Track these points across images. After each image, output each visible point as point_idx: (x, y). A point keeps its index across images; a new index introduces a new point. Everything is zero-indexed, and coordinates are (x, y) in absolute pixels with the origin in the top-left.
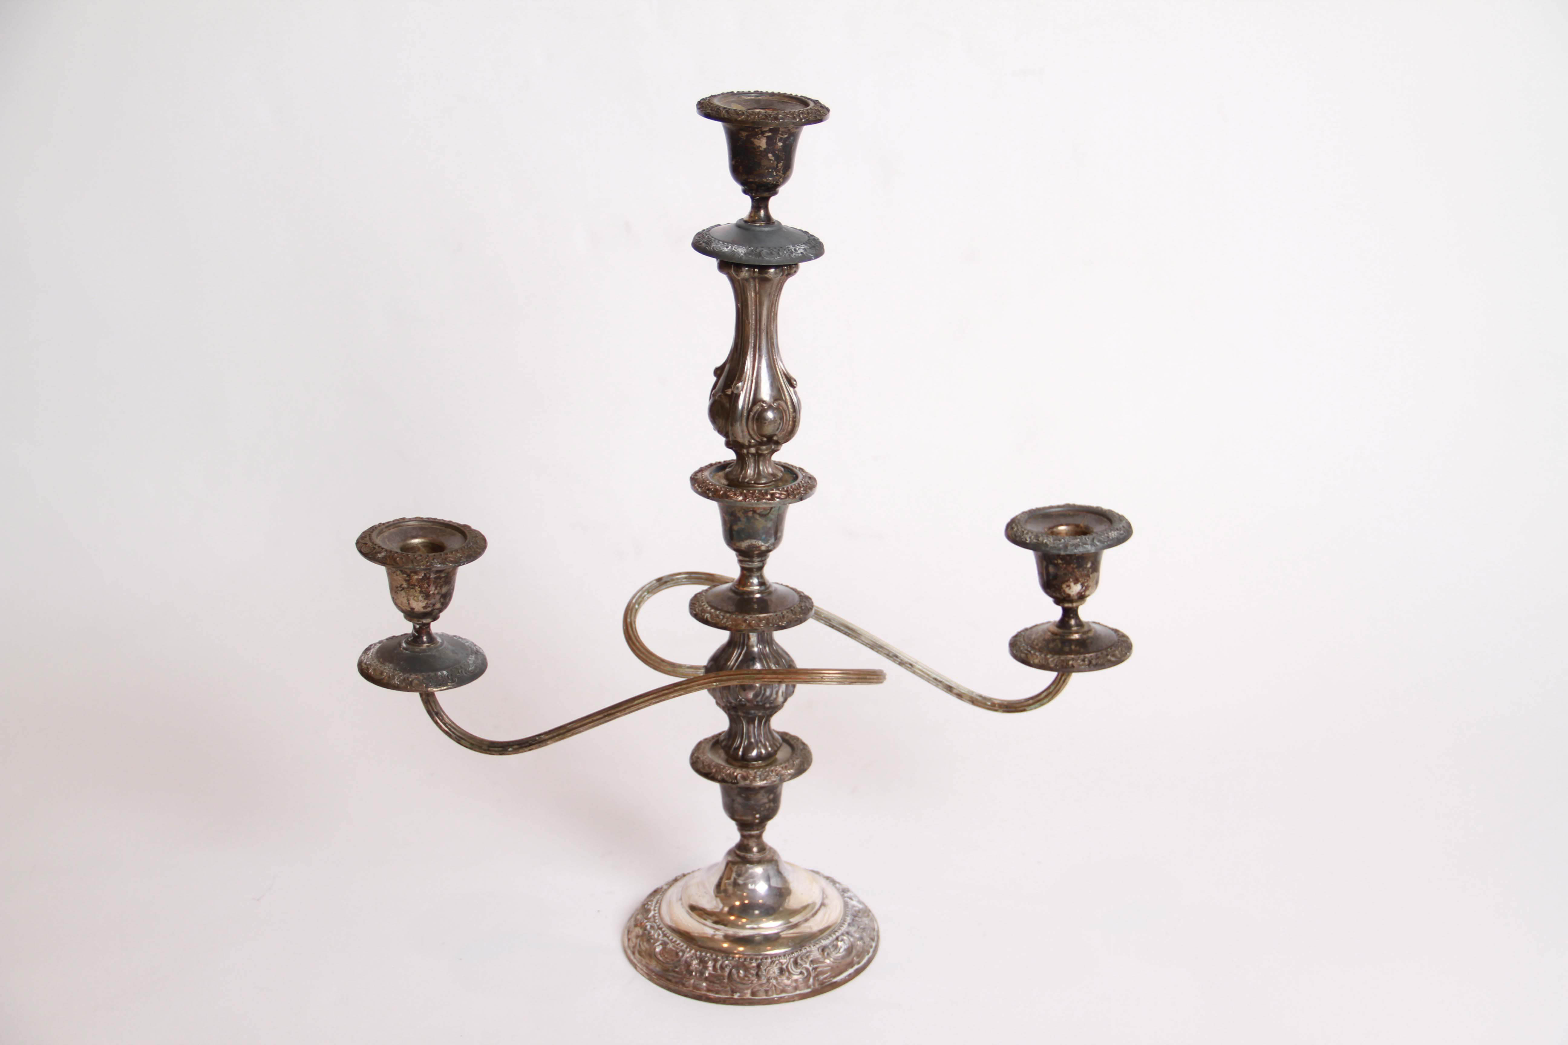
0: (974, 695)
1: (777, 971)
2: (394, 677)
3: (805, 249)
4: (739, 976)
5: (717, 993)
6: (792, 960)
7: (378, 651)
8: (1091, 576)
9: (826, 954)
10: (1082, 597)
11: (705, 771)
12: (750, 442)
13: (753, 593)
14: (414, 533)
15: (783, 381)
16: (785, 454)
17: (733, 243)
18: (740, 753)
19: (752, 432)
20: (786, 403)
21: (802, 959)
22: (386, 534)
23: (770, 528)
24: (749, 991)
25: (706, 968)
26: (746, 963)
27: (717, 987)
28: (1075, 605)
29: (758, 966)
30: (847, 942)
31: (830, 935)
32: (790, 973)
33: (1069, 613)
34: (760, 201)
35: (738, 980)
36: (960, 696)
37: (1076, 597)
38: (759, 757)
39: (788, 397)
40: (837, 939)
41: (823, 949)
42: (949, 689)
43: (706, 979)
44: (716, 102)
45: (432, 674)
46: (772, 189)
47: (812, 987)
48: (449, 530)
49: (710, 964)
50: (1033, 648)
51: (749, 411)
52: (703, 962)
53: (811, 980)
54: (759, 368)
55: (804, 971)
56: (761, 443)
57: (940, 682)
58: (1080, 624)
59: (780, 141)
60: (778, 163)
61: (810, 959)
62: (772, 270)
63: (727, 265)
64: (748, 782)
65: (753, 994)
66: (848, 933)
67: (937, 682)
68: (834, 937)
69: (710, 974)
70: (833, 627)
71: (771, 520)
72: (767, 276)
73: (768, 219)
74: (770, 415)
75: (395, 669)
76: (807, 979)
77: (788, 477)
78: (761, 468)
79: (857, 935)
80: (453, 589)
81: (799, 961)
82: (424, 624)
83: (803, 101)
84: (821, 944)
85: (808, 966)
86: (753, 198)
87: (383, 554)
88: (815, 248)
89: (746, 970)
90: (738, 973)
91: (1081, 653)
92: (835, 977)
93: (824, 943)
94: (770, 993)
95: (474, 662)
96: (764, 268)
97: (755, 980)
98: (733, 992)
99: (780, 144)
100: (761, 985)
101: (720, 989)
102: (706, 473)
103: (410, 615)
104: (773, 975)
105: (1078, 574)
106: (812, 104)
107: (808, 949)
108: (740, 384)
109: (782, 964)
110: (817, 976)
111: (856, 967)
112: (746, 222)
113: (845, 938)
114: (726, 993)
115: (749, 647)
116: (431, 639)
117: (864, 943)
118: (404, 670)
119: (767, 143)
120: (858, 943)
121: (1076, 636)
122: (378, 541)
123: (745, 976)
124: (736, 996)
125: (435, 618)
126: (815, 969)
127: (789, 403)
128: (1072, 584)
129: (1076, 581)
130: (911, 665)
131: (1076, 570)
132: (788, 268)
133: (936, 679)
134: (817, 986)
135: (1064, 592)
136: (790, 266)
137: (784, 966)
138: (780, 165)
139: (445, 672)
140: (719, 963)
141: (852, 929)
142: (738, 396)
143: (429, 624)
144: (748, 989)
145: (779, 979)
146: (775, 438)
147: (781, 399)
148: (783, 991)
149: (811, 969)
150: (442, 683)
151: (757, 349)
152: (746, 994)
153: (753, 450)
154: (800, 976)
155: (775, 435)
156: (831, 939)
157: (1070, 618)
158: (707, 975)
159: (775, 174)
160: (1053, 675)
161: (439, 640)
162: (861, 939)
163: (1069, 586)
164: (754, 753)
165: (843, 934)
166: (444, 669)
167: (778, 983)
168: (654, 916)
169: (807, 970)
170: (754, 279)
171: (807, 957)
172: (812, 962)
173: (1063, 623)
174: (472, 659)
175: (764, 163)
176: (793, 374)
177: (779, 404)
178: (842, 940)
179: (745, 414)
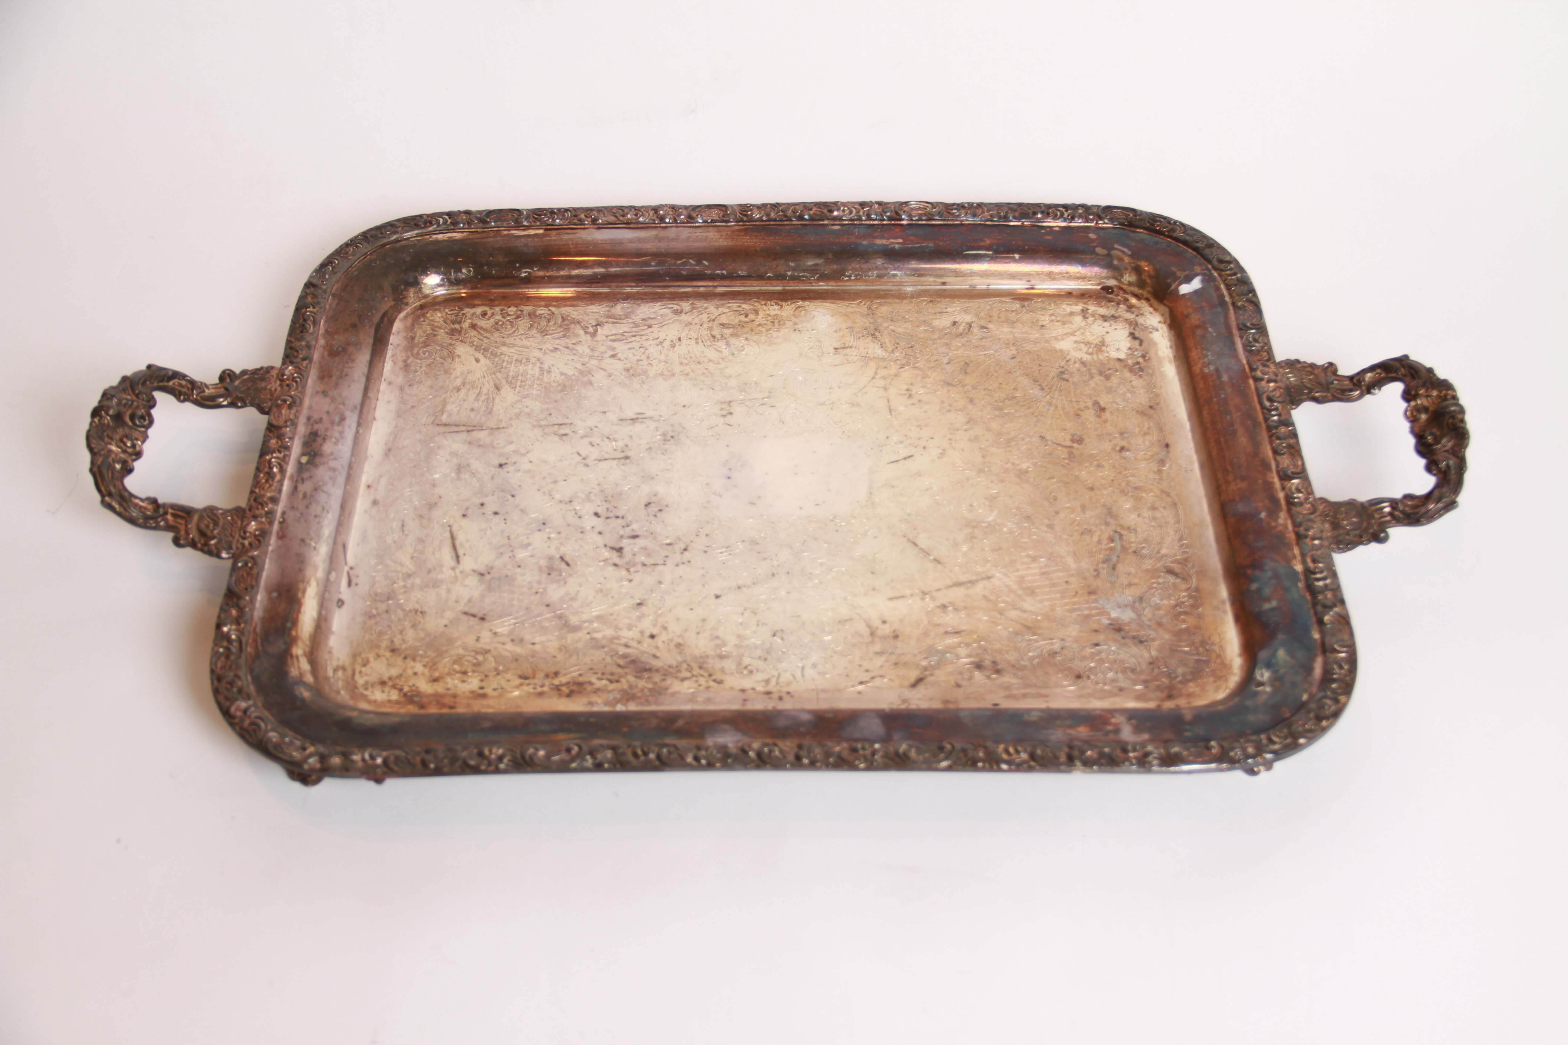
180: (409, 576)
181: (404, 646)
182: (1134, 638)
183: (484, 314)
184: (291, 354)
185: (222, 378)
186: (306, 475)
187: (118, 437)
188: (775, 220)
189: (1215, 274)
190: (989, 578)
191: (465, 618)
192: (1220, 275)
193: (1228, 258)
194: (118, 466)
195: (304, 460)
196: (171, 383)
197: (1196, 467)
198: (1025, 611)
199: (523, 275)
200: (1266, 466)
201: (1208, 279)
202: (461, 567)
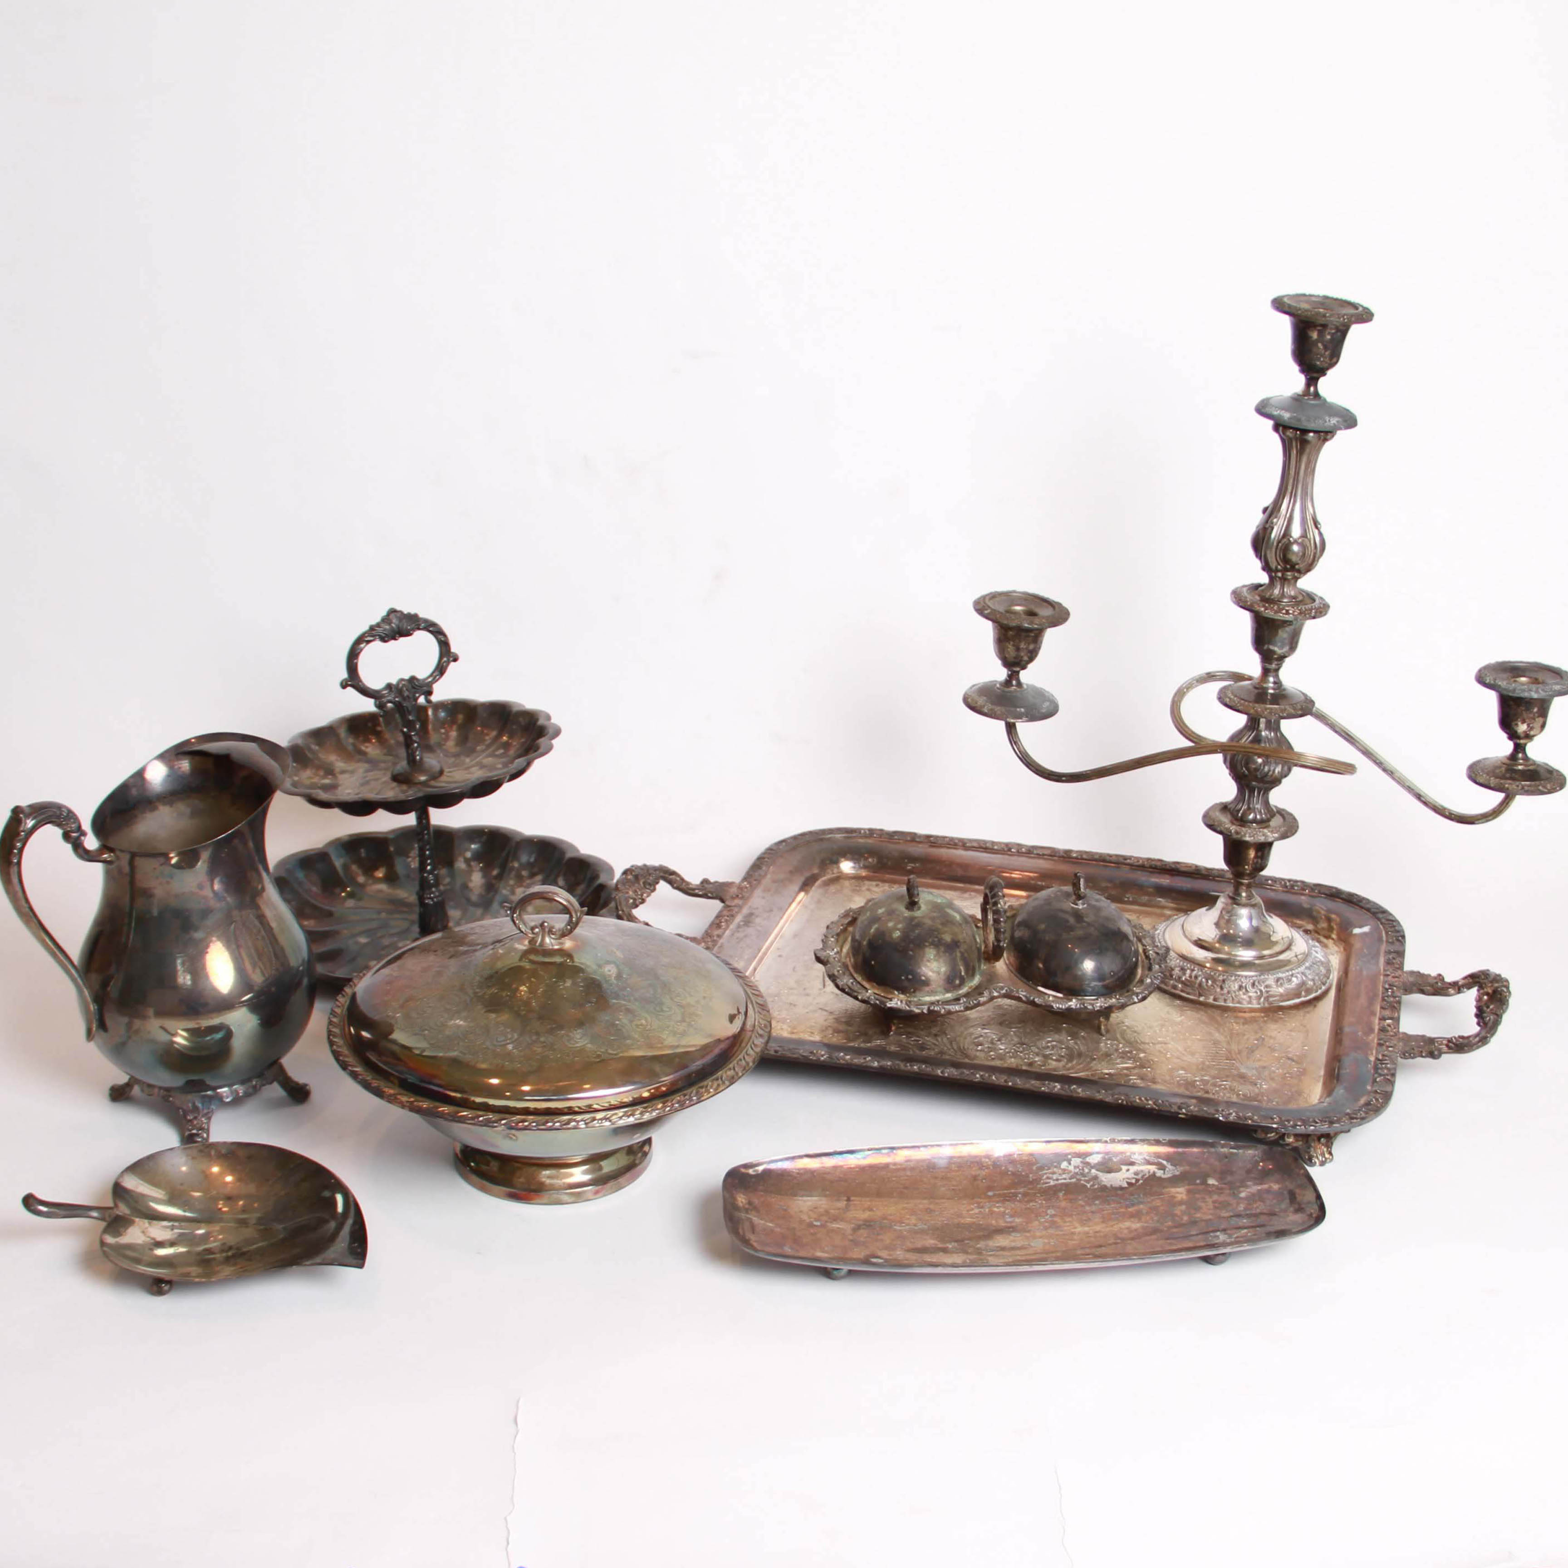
0: (1437, 805)
1: (1237, 987)
2: (984, 706)
3: (1338, 422)
4: (1207, 985)
5: (1188, 994)
6: (1251, 981)
7: (980, 688)
8: (1537, 719)
9: (1279, 983)
10: (1528, 737)
11: (1212, 827)
12: (1276, 567)
13: (1267, 689)
14: (1019, 602)
15: (1310, 523)
16: (1306, 583)
17: (1283, 409)
18: (1240, 815)
19: (1278, 559)
20: (1310, 542)
21: (1259, 982)
22: (997, 599)
23: (1285, 639)
24: (1212, 997)
25: (1184, 974)
26: (1215, 977)
27: (1189, 990)
28: (1522, 741)
29: (1224, 981)
30: (1300, 979)
31: (1288, 971)
32: (1247, 990)
33: (1519, 748)
34: (1312, 379)
35: (1206, 987)
36: (1425, 803)
37: (1522, 735)
38: (1254, 821)
39: (1312, 537)
40: (1292, 975)
41: (1278, 980)
42: (1419, 797)
43: (1182, 983)
44: (1285, 300)
45: (1013, 709)
46: (1322, 372)
47: (1262, 1005)
48: (1045, 604)
49: (1188, 972)
50: (1483, 771)
51: (1279, 542)
52: (1183, 970)
53: (1262, 999)
54: (1293, 510)
55: (1258, 991)
56: (1287, 570)
57: (1413, 790)
58: (1526, 758)
59: (1329, 334)
60: (1326, 351)
61: (1265, 984)
62: (1311, 434)
63: (1279, 426)
64: (1239, 836)
65: (1215, 1000)
66: (1303, 973)
67: (1410, 789)
68: (1290, 973)
69: (1186, 979)
70: (1336, 732)
71: (1287, 632)
72: (1306, 437)
73: (1317, 395)
74: (1295, 548)
75: (987, 702)
76: (1259, 998)
77: (1308, 600)
78: (1285, 590)
79: (1310, 977)
80: (1039, 648)
81: (1256, 983)
82: (1015, 672)
83: (1354, 306)
84: (1278, 976)
85: (1262, 988)
86: (1306, 376)
87: (989, 611)
88: (1350, 421)
89: (1214, 981)
90: (1207, 982)
91: (1518, 780)
92: (1282, 1001)
93: (1280, 975)
94: (1228, 1001)
95: (1047, 707)
96: (1305, 432)
97: (1218, 990)
98: (1200, 995)
99: (1329, 337)
100: (1222, 995)
101: (1191, 991)
102: (1245, 589)
103: (1007, 663)
104: (1233, 989)
105: (1525, 715)
106: (1361, 309)
107: (1266, 977)
108: (1275, 520)
109: (1242, 983)
110: (1268, 997)
111: (1303, 999)
112: (1299, 395)
113: (1298, 975)
114: (1195, 995)
115: (1259, 731)
116: (1019, 684)
117: (1314, 984)
118: (993, 703)
119: (1318, 335)
120: (1309, 982)
121: (1520, 767)
122: (990, 604)
123: (1212, 986)
124: (1202, 999)
125: (1024, 668)
126: (1267, 992)
127: (1312, 542)
128: (1519, 723)
129: (1523, 722)
130: (1392, 772)
131: (1524, 712)
132: (1326, 435)
133: (1409, 787)
134: (1266, 1005)
135: (1513, 729)
136: (1327, 433)
137: (1244, 985)
138: (1327, 353)
139: (1023, 710)
140: (1195, 973)
141: (1308, 972)
142: (1272, 529)
143: (1018, 673)
144: (1211, 995)
145: (1237, 993)
146: (1297, 567)
147: (1307, 537)
148: (1239, 1002)
149: (1264, 991)
150: (1019, 716)
151: (1293, 495)
152: (1209, 999)
153: (1280, 574)
154: (1255, 994)
155: (1298, 564)
156: (1287, 974)
157: (1518, 753)
158: (1183, 979)
159: (1322, 359)
160: (1500, 796)
161: (1025, 686)
162: (1313, 980)
163: (1517, 725)
164: (1251, 816)
165: (1298, 973)
166: (1022, 707)
167: (1236, 996)
168: (1159, 934)
169: (1261, 991)
170: (1296, 439)
171: (1263, 982)
172: (1267, 987)
173: (1513, 757)
174: (1047, 704)
175: (1314, 350)
176: (1319, 518)
177: (1303, 540)
178: (1296, 977)
179: (1275, 544)
180: (791, 989)
181: (778, 1017)
182: (1251, 1082)
183: (877, 885)
184: (748, 877)
185: (702, 883)
186: (740, 930)
187: (634, 888)
188: (1086, 860)
189: (1381, 927)
190: (1165, 1043)
191: (820, 1011)
192: (1384, 927)
193: (1393, 919)
194: (631, 901)
195: (742, 923)
196: (671, 877)
197: (1330, 1018)
198: (1183, 1061)
199: (909, 868)
200: (1373, 1014)
201: (1375, 929)
202: (825, 989)
